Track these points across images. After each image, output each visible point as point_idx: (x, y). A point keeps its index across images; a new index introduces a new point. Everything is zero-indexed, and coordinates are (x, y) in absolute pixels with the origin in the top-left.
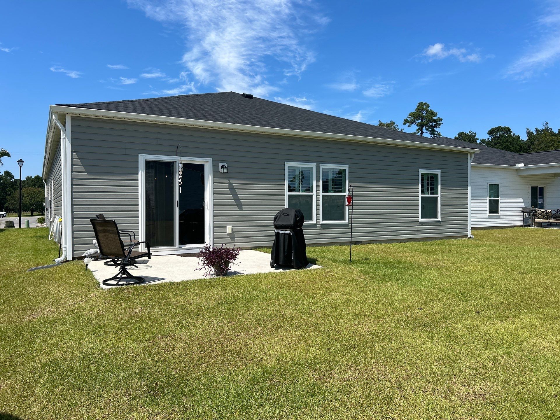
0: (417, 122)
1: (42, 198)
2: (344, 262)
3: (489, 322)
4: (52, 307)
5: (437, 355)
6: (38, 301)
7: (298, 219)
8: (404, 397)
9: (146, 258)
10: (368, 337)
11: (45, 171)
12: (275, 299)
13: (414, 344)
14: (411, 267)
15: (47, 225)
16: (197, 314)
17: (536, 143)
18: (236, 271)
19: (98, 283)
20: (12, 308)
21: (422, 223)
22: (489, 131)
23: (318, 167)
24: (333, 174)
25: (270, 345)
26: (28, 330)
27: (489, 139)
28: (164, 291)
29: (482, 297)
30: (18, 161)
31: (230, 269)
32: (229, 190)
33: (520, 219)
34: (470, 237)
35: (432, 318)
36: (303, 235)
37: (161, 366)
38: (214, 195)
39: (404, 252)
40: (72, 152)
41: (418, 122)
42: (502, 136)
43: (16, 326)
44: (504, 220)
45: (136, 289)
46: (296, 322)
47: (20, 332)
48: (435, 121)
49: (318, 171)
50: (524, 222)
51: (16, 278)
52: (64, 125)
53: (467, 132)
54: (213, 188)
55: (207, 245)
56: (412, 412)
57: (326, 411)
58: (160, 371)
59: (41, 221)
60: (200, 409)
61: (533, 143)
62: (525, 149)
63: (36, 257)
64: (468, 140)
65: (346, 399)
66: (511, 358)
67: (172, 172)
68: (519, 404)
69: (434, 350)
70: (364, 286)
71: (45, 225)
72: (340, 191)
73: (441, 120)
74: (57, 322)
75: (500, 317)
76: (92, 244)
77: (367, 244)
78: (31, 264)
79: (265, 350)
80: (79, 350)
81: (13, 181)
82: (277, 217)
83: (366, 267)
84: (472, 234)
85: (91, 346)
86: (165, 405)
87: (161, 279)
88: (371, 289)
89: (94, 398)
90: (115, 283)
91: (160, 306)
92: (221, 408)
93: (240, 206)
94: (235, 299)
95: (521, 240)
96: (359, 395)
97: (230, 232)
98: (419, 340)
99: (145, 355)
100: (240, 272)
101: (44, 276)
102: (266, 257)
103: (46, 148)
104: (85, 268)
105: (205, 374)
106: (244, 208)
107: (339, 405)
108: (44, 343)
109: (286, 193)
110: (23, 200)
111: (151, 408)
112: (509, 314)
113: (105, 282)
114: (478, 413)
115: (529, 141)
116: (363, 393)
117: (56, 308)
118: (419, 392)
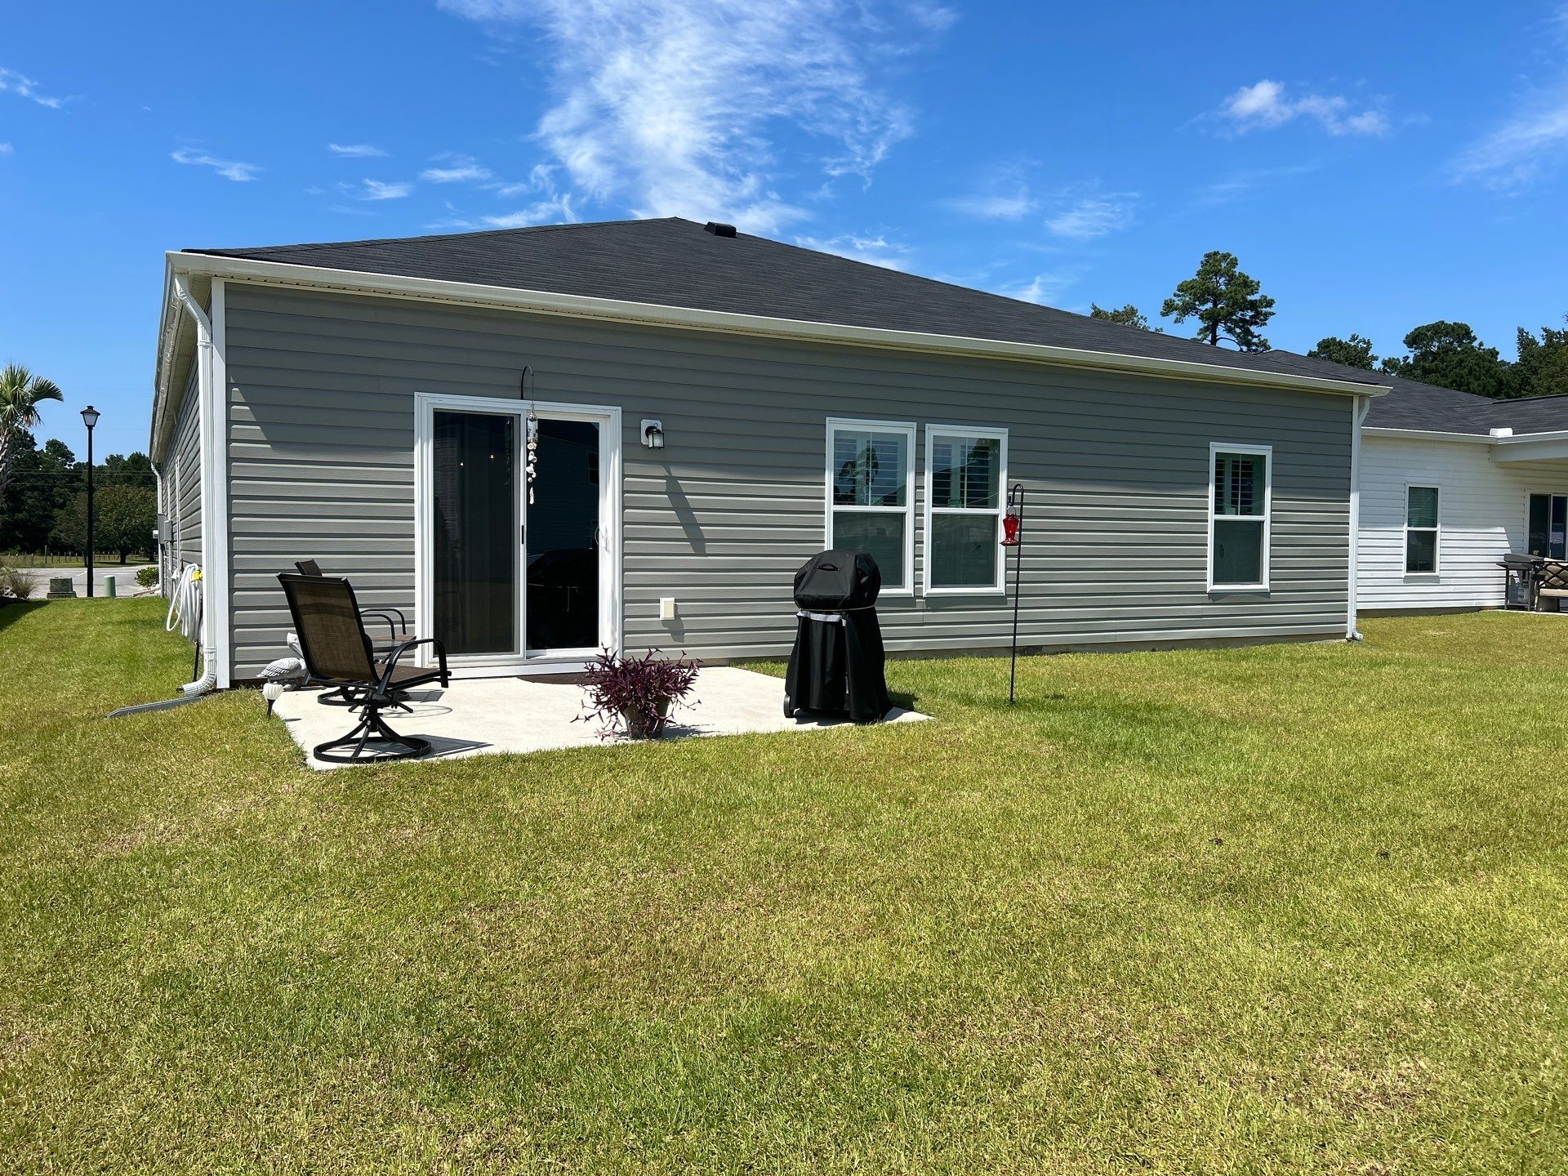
0: (1201, 307)
1: (150, 516)
2: (994, 704)
3: (1418, 883)
4: (174, 819)
5: (1270, 976)
6: (136, 800)
7: (864, 580)
8: (1175, 1096)
9: (435, 686)
10: (1067, 921)
11: (155, 439)
12: (798, 807)
13: (1201, 943)
14: (1186, 719)
15: (163, 590)
16: (577, 847)
17: (1545, 371)
18: (688, 724)
19: (301, 754)
20: (64, 821)
21: (1215, 597)
22: (1407, 337)
23: (921, 432)
24: (963, 453)
25: (784, 938)
26: (106, 883)
27: (1408, 357)
28: (485, 778)
29: (1394, 811)
30: (82, 413)
31: (670, 718)
32: (666, 496)
33: (1496, 588)
34: (1353, 638)
35: (1250, 868)
36: (877, 626)
37: (476, 994)
38: (627, 511)
39: (1163, 677)
40: (229, 386)
41: (1203, 308)
42: (1445, 350)
43: (74, 872)
44: (1451, 589)
45: (407, 772)
46: (858, 873)
47: (85, 887)
48: (1253, 305)
49: (920, 445)
50: (1507, 596)
51: (74, 736)
52: (207, 309)
53: (1345, 338)
54: (624, 492)
55: (606, 650)
56: (1201, 1143)
57: (948, 1134)
58: (472, 1007)
59: (148, 579)
60: (586, 1120)
61: (1535, 372)
62: (1513, 389)
63: (131, 678)
64: (1346, 360)
65: (1004, 1100)
66: (1486, 990)
67: (507, 444)
68: (1515, 1126)
69: (1260, 963)
70: (1052, 773)
71: (157, 590)
72: (984, 504)
73: (1270, 303)
74: (187, 862)
75: (1450, 870)
76: (285, 643)
77: (1057, 653)
78: (119, 696)
79: (771, 953)
80: (248, 942)
81: (72, 467)
82: (804, 575)
83: (1056, 720)
84: (1358, 629)
85: (280, 931)
86: (486, 1106)
87: (478, 745)
88: (1071, 783)
89: (289, 1081)
90: (349, 754)
91: (473, 821)
92: (648, 1119)
93: (698, 544)
94: (685, 804)
95: (1500, 647)
96: (1044, 1090)
97: (671, 615)
98: (1215, 931)
99: (431, 960)
100: (699, 728)
101: (153, 733)
102: (773, 688)
103: (159, 374)
104: (265, 710)
105: (602, 1020)
106: (710, 547)
107: (986, 1115)
108: (150, 920)
109: (830, 507)
110: (98, 520)
111: (449, 1112)
112: (1476, 860)
113: (320, 751)
114: (1395, 1148)
115: (1525, 365)
116: (1056, 1082)
117: (186, 821)
118: (1219, 1085)
